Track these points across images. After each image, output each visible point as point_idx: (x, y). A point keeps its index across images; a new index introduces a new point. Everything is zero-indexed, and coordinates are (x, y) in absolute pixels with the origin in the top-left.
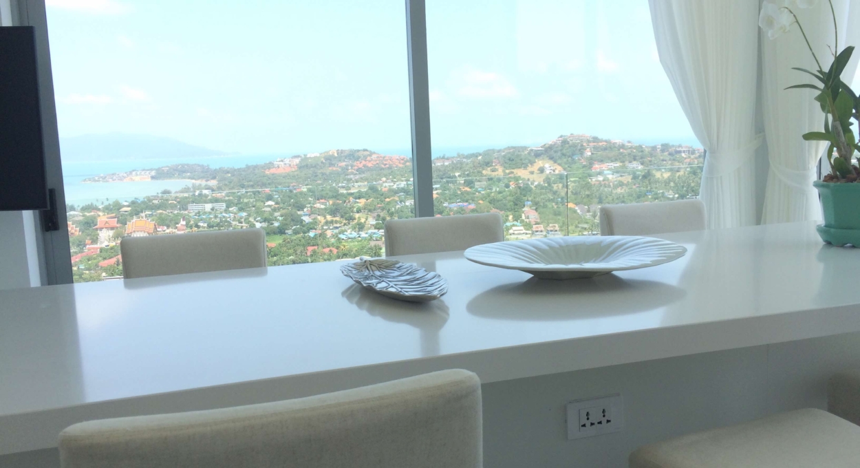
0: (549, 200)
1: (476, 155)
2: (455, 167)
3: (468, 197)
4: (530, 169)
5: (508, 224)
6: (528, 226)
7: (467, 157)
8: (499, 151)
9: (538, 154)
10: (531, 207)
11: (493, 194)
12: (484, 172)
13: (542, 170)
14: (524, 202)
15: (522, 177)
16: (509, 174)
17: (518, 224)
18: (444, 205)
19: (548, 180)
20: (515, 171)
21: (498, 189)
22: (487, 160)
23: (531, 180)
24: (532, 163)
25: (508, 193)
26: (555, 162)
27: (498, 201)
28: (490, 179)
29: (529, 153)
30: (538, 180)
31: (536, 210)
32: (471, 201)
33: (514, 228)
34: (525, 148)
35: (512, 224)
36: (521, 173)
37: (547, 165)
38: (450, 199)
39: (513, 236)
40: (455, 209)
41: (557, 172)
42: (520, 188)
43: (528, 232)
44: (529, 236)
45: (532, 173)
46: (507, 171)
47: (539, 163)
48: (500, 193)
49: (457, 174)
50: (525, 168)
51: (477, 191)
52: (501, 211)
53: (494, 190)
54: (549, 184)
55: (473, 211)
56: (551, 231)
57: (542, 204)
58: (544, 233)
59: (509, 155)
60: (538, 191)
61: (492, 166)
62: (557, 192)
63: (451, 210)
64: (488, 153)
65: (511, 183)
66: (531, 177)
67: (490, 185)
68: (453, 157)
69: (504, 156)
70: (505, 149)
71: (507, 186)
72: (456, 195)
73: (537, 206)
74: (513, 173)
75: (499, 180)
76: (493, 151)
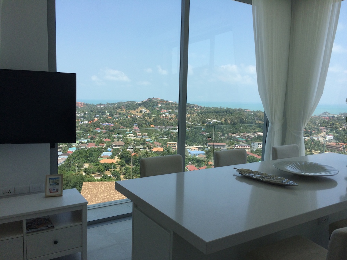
0: (144, 124)
1: (115, 104)
2: (105, 108)
3: (111, 121)
4: (137, 111)
5: (127, 133)
6: (135, 134)
7: (111, 104)
8: (124, 103)
9: (140, 105)
10: (136, 126)
11: (121, 120)
12: (118, 111)
13: (141, 111)
14: (134, 124)
15: (133, 113)
16: (128, 112)
17: (131, 133)
18: (101, 124)
19: (143, 115)
20: (131, 111)
21: (123, 118)
22: (119, 106)
23: (137, 115)
24: (138, 108)
25: (128, 120)
26: (147, 108)
27: (123, 123)
28: (120, 114)
29: (136, 104)
30: (140, 115)
31: (139, 127)
32: (112, 123)
33: (130, 134)
34: (135, 102)
35: (129, 132)
36: (133, 112)
37: (143, 109)
38: (103, 121)
39: (129, 138)
40: (105, 126)
41: (147, 112)
42: (132, 118)
43: (135, 136)
44: (135, 138)
46: (127, 111)
47: (140, 108)
48: (124, 120)
49: (106, 111)
50: (135, 110)
51: (114, 118)
52: (125, 127)
53: (122, 119)
54: (144, 117)
55: (113, 127)
56: (144, 136)
57: (141, 125)
58: (141, 137)
59: (128, 105)
60: (139, 120)
61: (121, 108)
62: (147, 120)
63: (103, 126)
64: (119, 103)
65: (129, 116)
67: (120, 116)
68: (105, 104)
69: (126, 105)
70: (127, 102)
71: (127, 117)
72: (105, 120)
73: (139, 126)
74: (130, 112)
75: (124, 115)
76: (122, 102)
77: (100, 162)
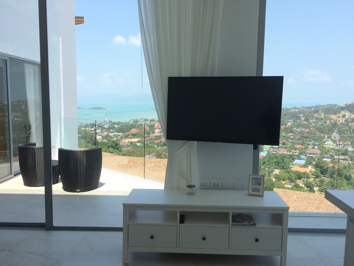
0: (347, 130)
1: (311, 108)
2: (300, 112)
3: (305, 126)
4: (338, 115)
5: (325, 140)
6: (334, 141)
7: (307, 108)
8: (323, 106)
9: (343, 109)
10: (337, 133)
11: (318, 126)
12: (314, 115)
13: (344, 116)
14: (333, 130)
15: (333, 118)
16: (327, 117)
17: (330, 140)
18: (294, 129)
19: (346, 121)
20: (330, 116)
21: (321, 124)
22: (317, 110)
23: (338, 120)
24: (339, 112)
25: (326, 126)
26: (351, 112)
27: (320, 129)
28: (317, 119)
29: (338, 108)
30: (342, 120)
31: (339, 134)
32: (307, 128)
33: (327, 142)
34: (336, 105)
35: (326, 140)
36: (333, 117)
37: (347, 114)
38: (297, 126)
39: (326, 146)
40: (299, 131)
41: (352, 117)
42: (332, 123)
43: (334, 144)
44: (335, 146)
45: (339, 117)
46: (326, 116)
47: (343, 113)
48: (321, 125)
49: (301, 116)
50: (335, 114)
51: (310, 123)
52: (322, 133)
53: (319, 124)
54: (347, 122)
55: (307, 132)
56: (346, 145)
57: (342, 132)
58: (343, 146)
59: (328, 108)
60: (341, 126)
61: (318, 113)
62: (351, 126)
63: (296, 131)
64: (317, 107)
65: (328, 121)
66: (338, 119)
67: (317, 121)
68: (300, 108)
69: (325, 109)
70: (326, 105)
71: (325, 122)
72: (300, 125)
73: (340, 132)
74: (329, 116)
75: (322, 120)
76: (320, 106)
77: (291, 169)
